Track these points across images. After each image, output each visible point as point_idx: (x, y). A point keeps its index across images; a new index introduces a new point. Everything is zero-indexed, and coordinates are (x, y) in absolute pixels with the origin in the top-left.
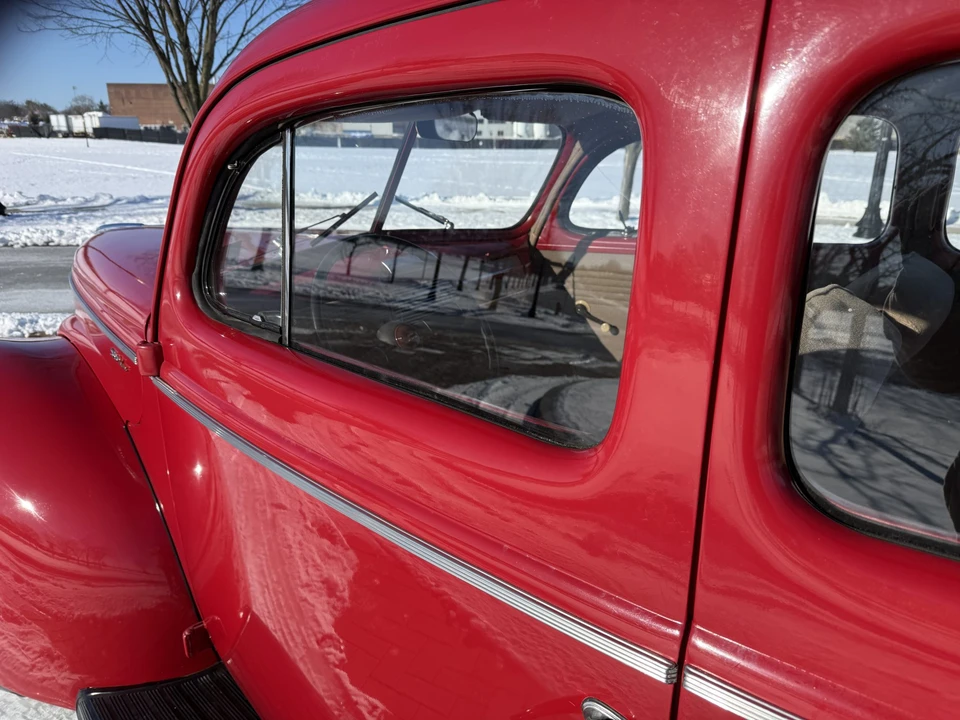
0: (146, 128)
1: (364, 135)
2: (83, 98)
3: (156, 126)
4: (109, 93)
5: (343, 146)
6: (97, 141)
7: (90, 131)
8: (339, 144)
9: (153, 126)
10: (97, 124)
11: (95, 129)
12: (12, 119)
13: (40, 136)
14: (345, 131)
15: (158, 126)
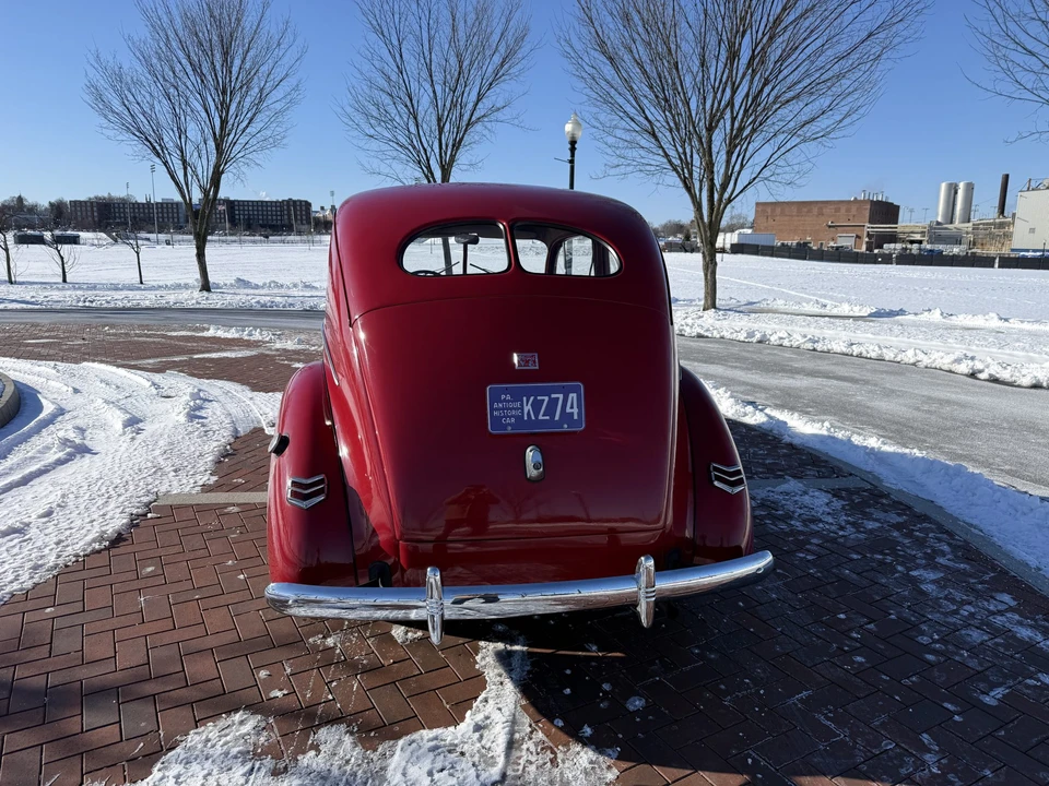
0: (783, 244)
1: (1038, 254)
2: (739, 216)
3: (792, 242)
4: (756, 211)
5: (999, 267)
6: (732, 256)
7: (728, 246)
8: (997, 265)
9: (790, 243)
10: (735, 241)
11: (732, 245)
12: (675, 237)
13: (686, 251)
14: (1013, 250)
15: (795, 242)
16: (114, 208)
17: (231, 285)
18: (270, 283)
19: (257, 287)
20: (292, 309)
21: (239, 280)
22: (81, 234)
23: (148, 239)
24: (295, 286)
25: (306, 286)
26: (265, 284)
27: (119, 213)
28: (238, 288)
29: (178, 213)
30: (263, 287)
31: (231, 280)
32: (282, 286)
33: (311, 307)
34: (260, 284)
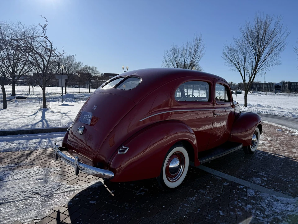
16: (254, 84)
17: (256, 106)
18: (267, 106)
19: (263, 107)
20: (267, 114)
21: (258, 104)
22: (242, 91)
23: (260, 93)
24: (275, 107)
25: (279, 108)
26: (266, 106)
27: (255, 86)
28: (257, 107)
29: (272, 86)
30: (265, 107)
31: (256, 104)
32: (271, 107)
33: (273, 114)
34: (264, 106)
